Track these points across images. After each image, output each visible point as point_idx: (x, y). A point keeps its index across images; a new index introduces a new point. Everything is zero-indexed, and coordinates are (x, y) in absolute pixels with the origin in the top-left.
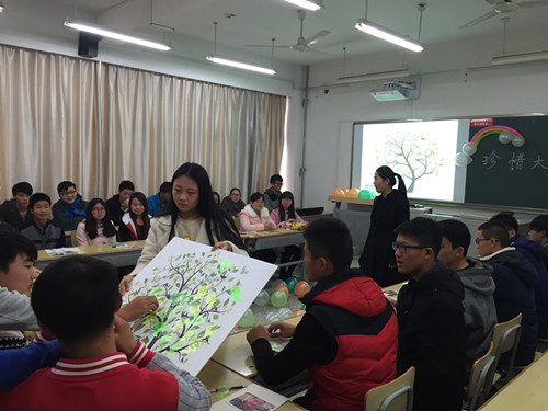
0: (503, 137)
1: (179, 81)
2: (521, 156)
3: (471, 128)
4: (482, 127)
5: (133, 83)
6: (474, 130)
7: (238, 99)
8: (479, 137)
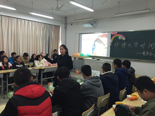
0: (120, 38)
1: (24, 20)
2: (125, 43)
3: (111, 35)
4: (114, 35)
5: (7, 21)
6: (112, 36)
7: (44, 27)
8: (113, 38)
